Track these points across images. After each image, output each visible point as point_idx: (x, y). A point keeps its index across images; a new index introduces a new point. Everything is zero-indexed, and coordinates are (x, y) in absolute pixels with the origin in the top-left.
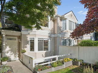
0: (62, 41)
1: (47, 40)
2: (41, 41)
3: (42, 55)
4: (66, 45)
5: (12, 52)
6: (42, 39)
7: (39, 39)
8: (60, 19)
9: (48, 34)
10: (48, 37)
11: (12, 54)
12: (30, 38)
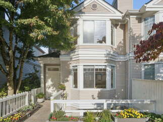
0: (143, 69)
1: (104, 67)
2: (89, 69)
3: (93, 96)
4: (153, 79)
5: (55, 88)
6: (92, 67)
7: (85, 67)
8: (137, 18)
9: (104, 56)
10: (105, 63)
11: (54, 91)
12: (73, 66)
